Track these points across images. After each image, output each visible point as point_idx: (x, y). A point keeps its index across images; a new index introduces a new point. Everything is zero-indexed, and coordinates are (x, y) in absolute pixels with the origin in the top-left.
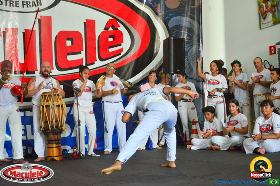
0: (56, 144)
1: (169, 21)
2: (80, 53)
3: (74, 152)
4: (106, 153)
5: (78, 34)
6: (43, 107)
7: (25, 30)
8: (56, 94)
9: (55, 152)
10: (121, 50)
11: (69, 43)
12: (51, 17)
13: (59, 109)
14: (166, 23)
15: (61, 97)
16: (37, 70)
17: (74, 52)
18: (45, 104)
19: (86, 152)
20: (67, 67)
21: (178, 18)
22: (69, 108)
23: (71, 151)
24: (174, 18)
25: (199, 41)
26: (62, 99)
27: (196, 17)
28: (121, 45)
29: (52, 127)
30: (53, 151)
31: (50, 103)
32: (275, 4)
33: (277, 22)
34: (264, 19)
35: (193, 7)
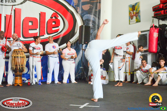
0: (20, 77)
2: (36, 29)
3: (29, 82)
4: (47, 84)
5: (36, 19)
7: (6, 15)
10: (59, 30)
11: (30, 24)
12: (21, 9)
14: (82, 17)
16: (11, 37)
18: (16, 56)
21: (88, 15)
22: (28, 58)
23: (27, 82)
24: (86, 15)
25: (98, 28)
26: (24, 54)
27: (97, 16)
28: (58, 27)
32: (138, 12)
33: (138, 21)
34: (132, 19)
35: (96, 10)
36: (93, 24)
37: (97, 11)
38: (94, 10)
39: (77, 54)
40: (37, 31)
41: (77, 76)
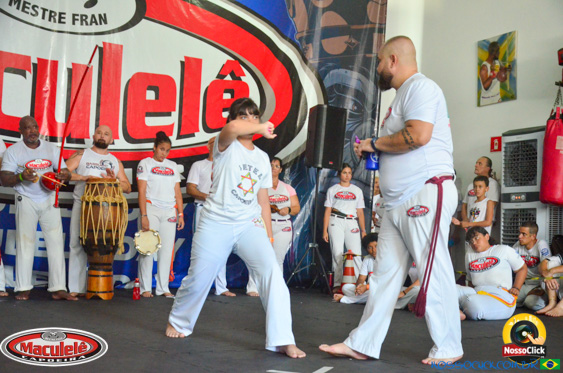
0: (104, 270)
1: (325, 76)
2: (169, 114)
3: (135, 289)
5: (169, 80)
6: (87, 203)
7: (73, 64)
8: (113, 183)
9: (101, 284)
11: (150, 95)
12: (122, 46)
13: (115, 211)
14: (320, 79)
15: (120, 189)
16: (89, 138)
17: (159, 111)
18: (92, 199)
19: (154, 289)
20: (142, 138)
21: (342, 71)
23: (129, 286)
24: (336, 71)
25: (373, 116)
26: (122, 194)
27: (372, 73)
29: (100, 240)
30: (98, 283)
31: (101, 198)
32: (507, 65)
33: (508, 96)
34: (487, 89)
35: (368, 55)
36: (355, 102)
37: (371, 58)
38: (360, 55)
39: (299, 199)
40: (173, 120)
41: (296, 274)
